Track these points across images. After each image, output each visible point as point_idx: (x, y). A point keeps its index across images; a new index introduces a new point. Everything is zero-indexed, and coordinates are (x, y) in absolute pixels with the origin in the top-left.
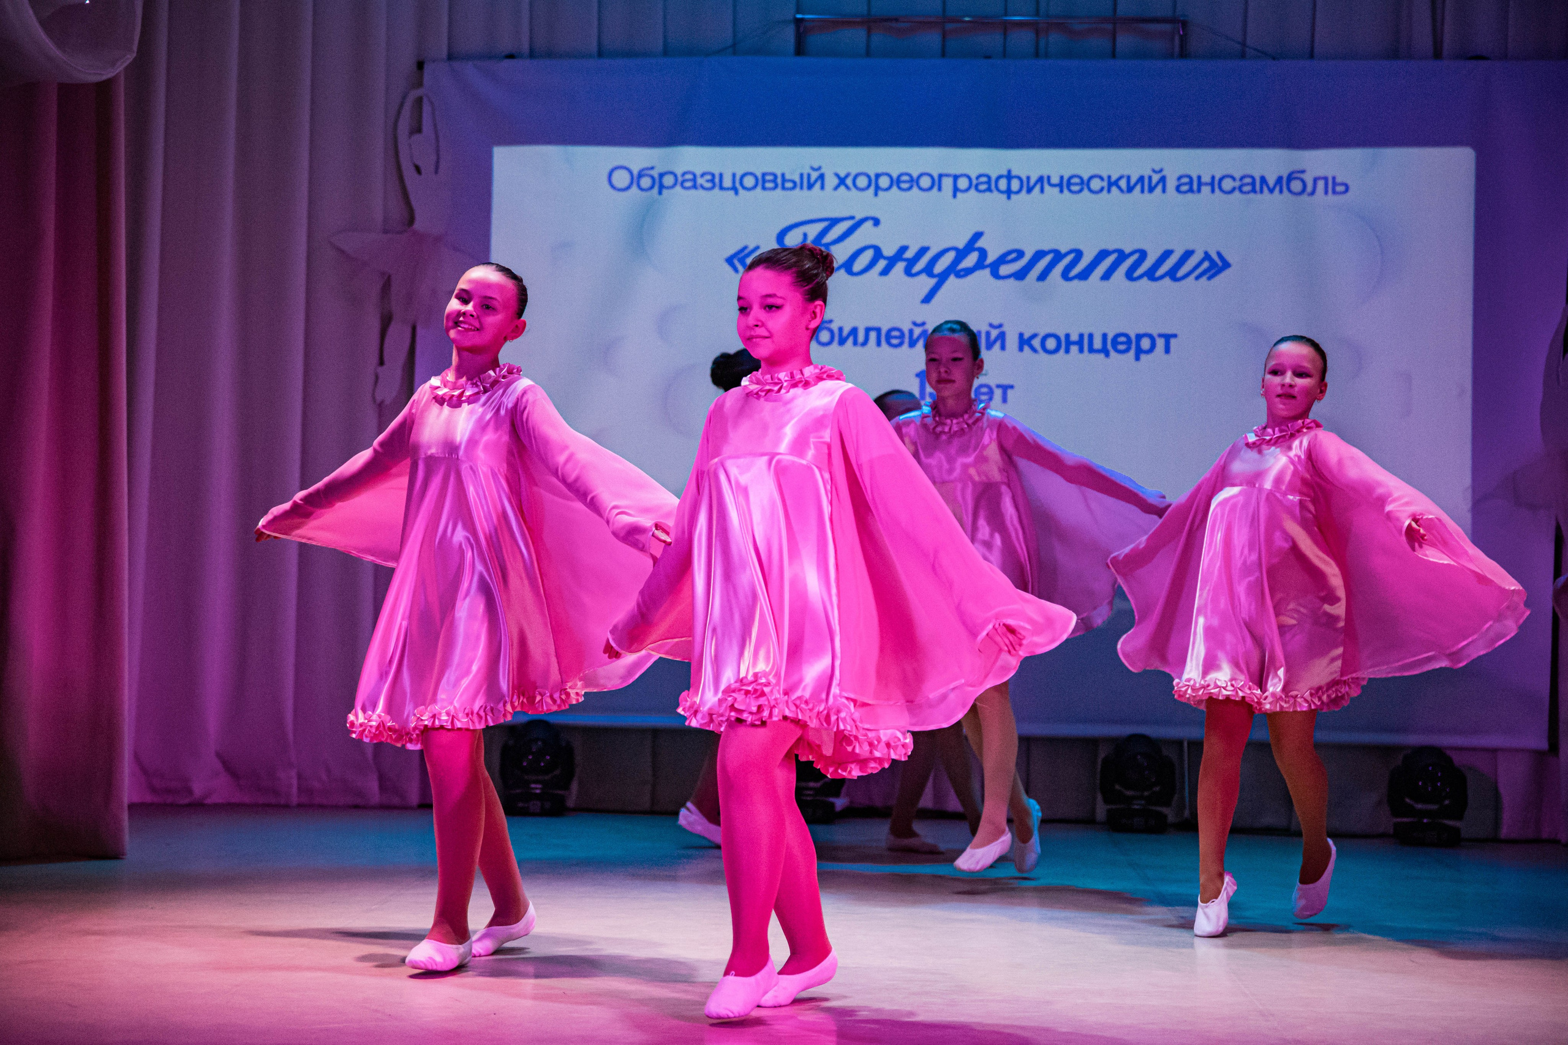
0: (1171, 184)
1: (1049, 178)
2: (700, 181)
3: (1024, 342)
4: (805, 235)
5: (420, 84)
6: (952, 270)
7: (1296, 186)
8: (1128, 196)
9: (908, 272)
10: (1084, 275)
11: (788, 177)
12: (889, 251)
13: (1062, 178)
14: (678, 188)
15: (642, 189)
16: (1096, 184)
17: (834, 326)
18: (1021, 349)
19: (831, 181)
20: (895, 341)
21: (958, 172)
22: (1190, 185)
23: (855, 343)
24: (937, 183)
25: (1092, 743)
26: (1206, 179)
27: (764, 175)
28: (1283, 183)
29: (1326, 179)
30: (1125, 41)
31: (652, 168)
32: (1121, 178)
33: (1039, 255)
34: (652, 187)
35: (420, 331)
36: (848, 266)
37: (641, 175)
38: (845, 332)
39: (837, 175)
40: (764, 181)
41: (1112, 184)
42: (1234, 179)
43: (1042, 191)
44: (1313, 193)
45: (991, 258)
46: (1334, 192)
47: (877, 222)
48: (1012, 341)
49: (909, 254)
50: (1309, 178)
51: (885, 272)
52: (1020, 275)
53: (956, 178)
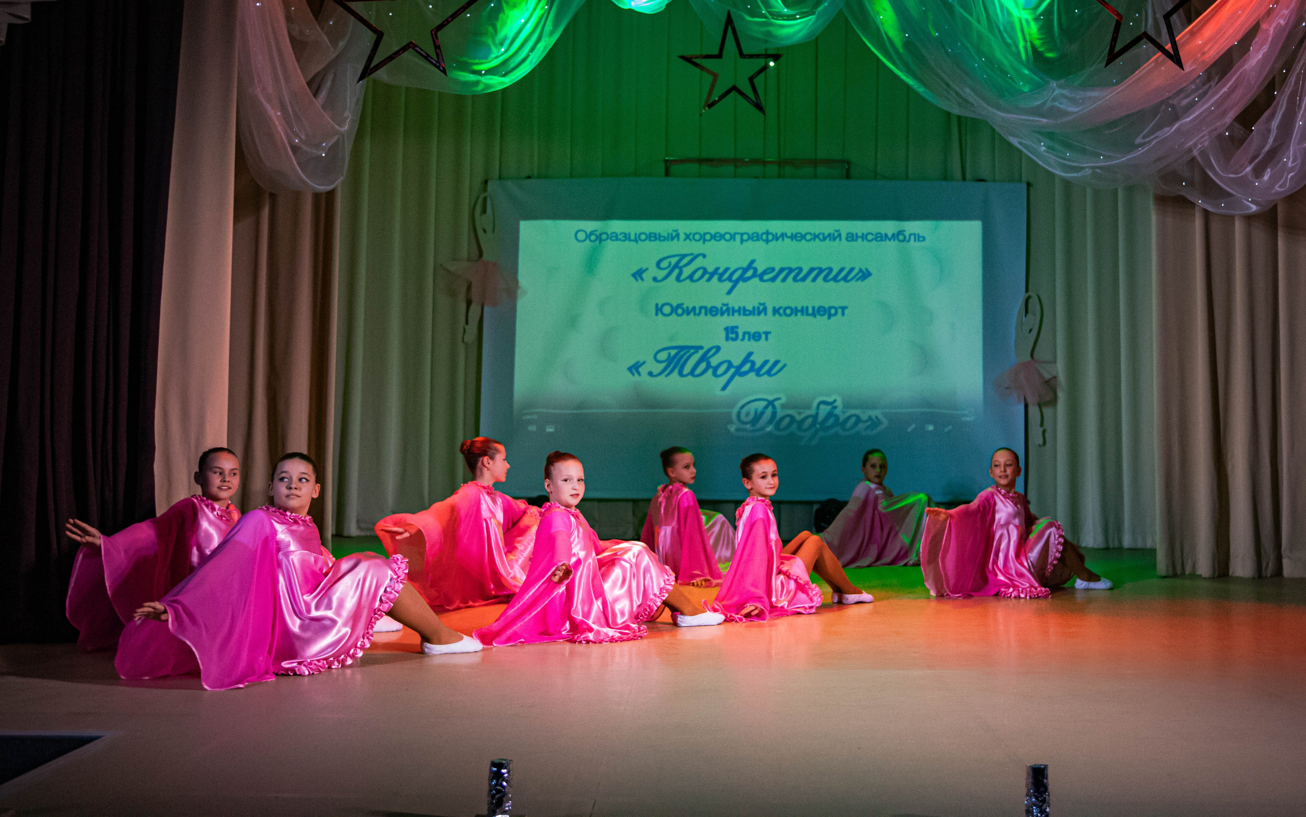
0: (844, 236)
1: (786, 234)
2: (620, 237)
3: (776, 311)
4: (670, 263)
5: (485, 190)
6: (742, 278)
7: (901, 237)
8: (823, 243)
9: (720, 280)
10: (804, 279)
11: (662, 235)
12: (710, 270)
13: (792, 234)
14: (609, 240)
15: (591, 241)
16: (808, 237)
17: (685, 306)
18: (774, 314)
19: (682, 236)
20: (714, 313)
21: (742, 231)
22: (852, 237)
23: (695, 314)
24: (733, 237)
25: (811, 503)
26: (860, 235)
27: (650, 234)
28: (895, 236)
29: (915, 234)
30: (821, 170)
31: (596, 231)
32: (820, 234)
33: (782, 270)
34: (595, 241)
35: (486, 309)
36: (691, 277)
37: (591, 233)
38: (690, 308)
39: (685, 234)
40: (650, 237)
41: (816, 237)
42: (872, 234)
43: (783, 239)
44: (909, 241)
45: (760, 271)
46: (919, 240)
47: (704, 256)
48: (770, 311)
49: (720, 271)
50: (907, 234)
51: (709, 280)
52: (773, 279)
53: (742, 234)
